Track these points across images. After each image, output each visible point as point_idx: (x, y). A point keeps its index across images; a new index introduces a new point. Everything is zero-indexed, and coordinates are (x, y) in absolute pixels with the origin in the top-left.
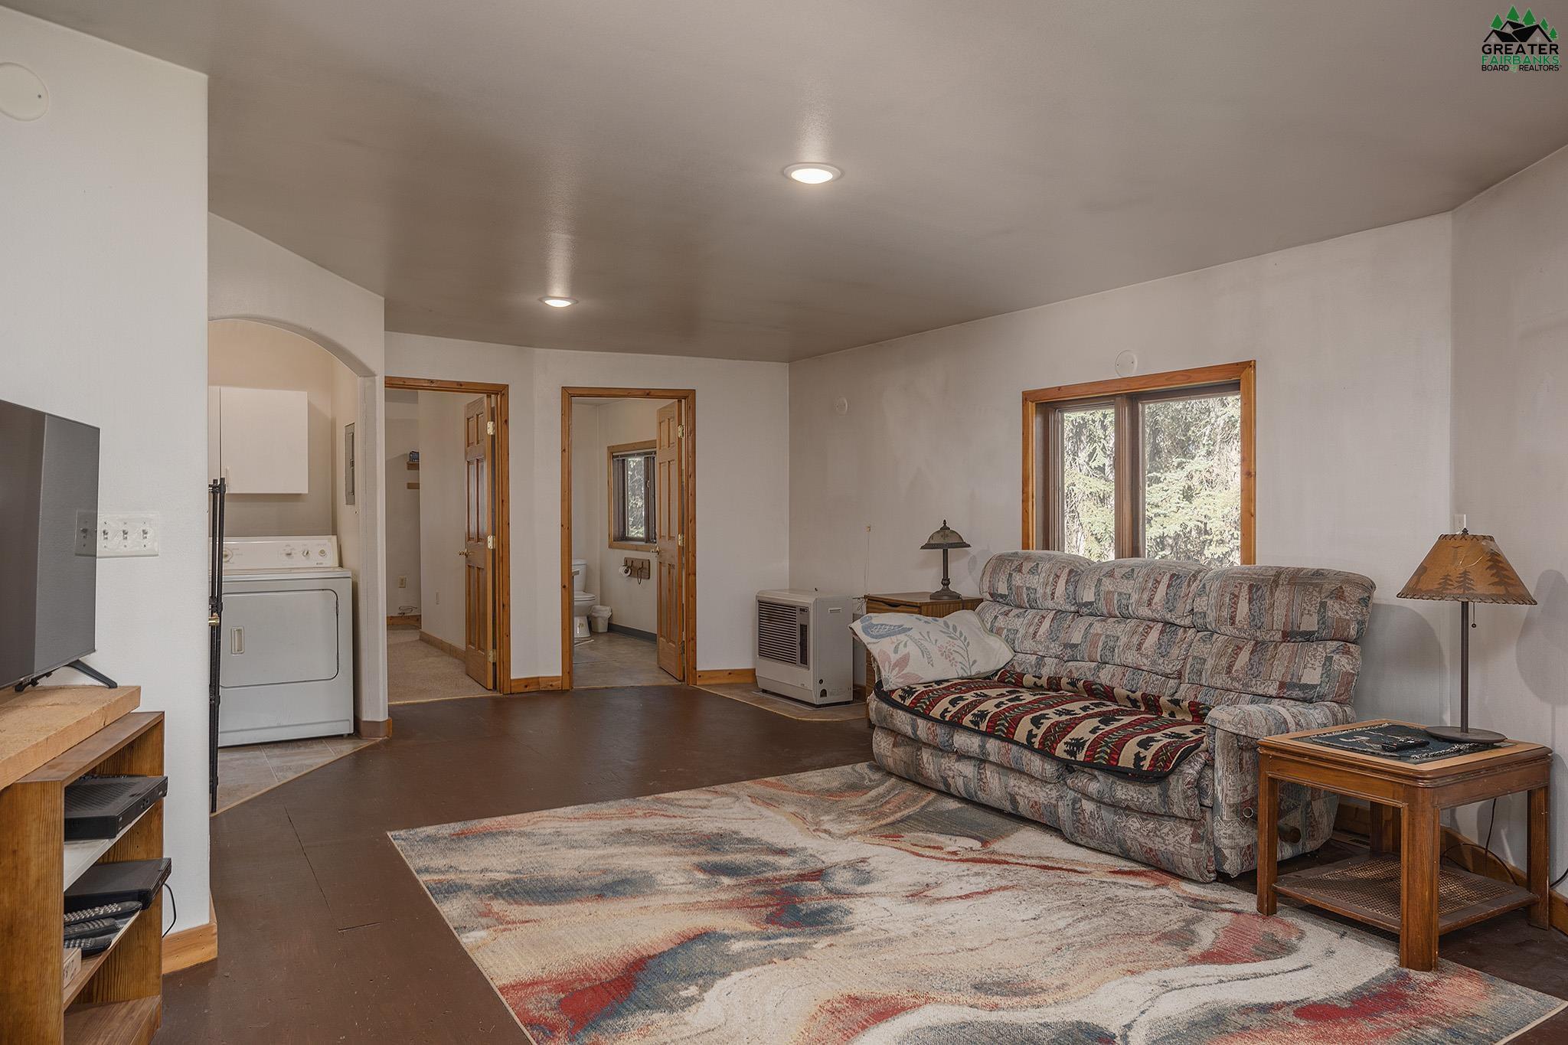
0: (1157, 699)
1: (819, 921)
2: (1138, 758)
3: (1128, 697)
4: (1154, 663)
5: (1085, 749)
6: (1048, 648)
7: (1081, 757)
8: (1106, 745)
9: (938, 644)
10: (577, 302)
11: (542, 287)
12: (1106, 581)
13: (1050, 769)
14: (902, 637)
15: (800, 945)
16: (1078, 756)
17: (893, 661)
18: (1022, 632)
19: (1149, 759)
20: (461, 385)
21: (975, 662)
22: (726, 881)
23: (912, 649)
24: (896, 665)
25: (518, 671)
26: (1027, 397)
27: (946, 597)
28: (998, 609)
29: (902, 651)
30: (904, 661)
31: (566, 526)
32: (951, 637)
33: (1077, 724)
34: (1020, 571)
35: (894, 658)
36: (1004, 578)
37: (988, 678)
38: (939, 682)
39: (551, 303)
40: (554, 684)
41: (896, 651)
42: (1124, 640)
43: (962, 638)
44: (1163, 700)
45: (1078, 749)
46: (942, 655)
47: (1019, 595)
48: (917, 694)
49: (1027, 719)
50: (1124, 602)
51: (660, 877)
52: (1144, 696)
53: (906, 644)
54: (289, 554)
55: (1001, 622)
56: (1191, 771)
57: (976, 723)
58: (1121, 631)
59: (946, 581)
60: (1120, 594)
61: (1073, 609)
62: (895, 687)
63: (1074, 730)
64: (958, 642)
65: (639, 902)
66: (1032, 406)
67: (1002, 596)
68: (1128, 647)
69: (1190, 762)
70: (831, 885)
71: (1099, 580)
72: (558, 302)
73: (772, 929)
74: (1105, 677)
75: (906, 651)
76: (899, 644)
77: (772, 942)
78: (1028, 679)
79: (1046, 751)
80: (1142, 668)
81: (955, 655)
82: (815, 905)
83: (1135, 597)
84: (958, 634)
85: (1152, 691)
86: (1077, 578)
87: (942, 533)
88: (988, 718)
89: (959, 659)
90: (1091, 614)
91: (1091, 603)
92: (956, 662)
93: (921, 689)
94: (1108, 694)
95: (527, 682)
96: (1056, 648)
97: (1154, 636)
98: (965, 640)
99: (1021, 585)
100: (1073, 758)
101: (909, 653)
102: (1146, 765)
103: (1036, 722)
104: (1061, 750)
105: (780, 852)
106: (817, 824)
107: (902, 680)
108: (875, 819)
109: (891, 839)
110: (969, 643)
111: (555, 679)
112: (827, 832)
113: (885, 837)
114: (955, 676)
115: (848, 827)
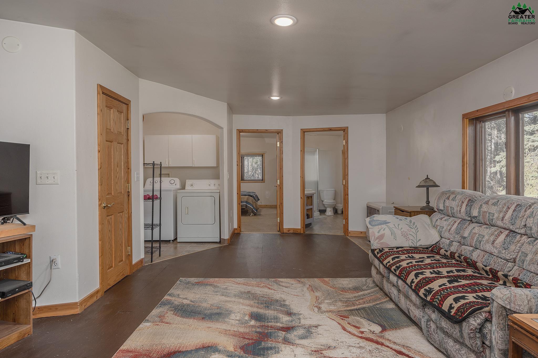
0: (497, 272)
1: (259, 354)
2: (451, 307)
3: (483, 268)
4: (500, 252)
5: (431, 295)
6: (454, 237)
7: (429, 299)
8: (440, 296)
9: (402, 230)
10: (282, 98)
11: (269, 92)
12: (484, 206)
13: (418, 301)
14: (384, 226)
16: (428, 297)
17: (376, 237)
18: (445, 228)
19: (455, 309)
20: (267, 130)
21: (420, 240)
22: (252, 323)
23: (387, 232)
24: (377, 238)
25: (286, 226)
26: (465, 116)
27: (427, 209)
28: (440, 216)
29: (382, 232)
30: (381, 237)
31: (302, 177)
32: (410, 228)
33: (435, 280)
34: (448, 199)
35: (377, 235)
36: (442, 201)
37: (427, 248)
38: (397, 248)
39: (273, 98)
40: (298, 231)
41: (378, 232)
42: (486, 237)
43: (416, 229)
44: (500, 274)
45: (428, 294)
46: (402, 235)
47: (448, 210)
48: (383, 252)
49: (414, 273)
50: (491, 217)
51: (232, 315)
52: (491, 269)
53: (384, 229)
54: (209, 185)
55: (438, 223)
56: (474, 323)
57: (395, 270)
58: (486, 232)
59: (428, 202)
60: (490, 213)
61: (469, 219)
62: (376, 248)
63: (433, 283)
64: (414, 230)
66: (467, 121)
67: (441, 210)
68: (487, 241)
69: (475, 317)
70: (288, 336)
71: (481, 205)
72: (275, 98)
73: (237, 352)
74: (476, 256)
75: (384, 232)
76: (381, 229)
78: (442, 252)
79: (416, 291)
80: (494, 254)
81: (409, 236)
82: (269, 344)
83: (496, 215)
84: (414, 226)
85: (496, 267)
86: (472, 204)
87: (425, 181)
88: (400, 269)
89: (411, 237)
90: (477, 222)
91: (476, 217)
92: (410, 239)
93: (387, 250)
94: (473, 265)
95: (289, 230)
96: (458, 238)
97: (502, 237)
98: (417, 229)
99: (448, 205)
100: (425, 298)
101: (384, 233)
102: (453, 311)
103: (417, 275)
104: (422, 292)
105: (289, 314)
106: (320, 303)
107: (380, 245)
108: (347, 306)
109: (342, 318)
110: (418, 231)
111: (298, 229)
112: (319, 308)
113: (341, 316)
114: (408, 246)
115: (331, 308)
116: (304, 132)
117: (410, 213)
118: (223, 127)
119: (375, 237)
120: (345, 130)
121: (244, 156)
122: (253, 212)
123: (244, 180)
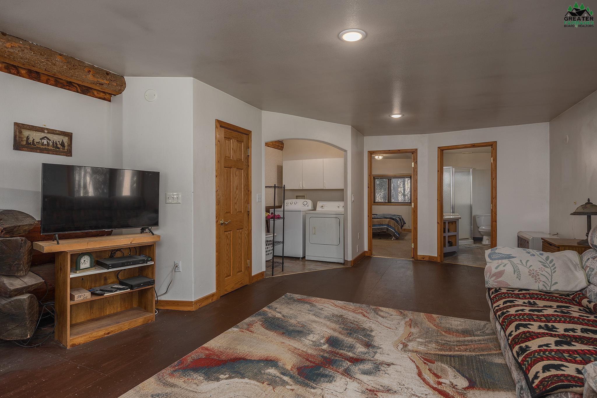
2: (536, 376)
8: (532, 358)
9: (531, 268)
10: (404, 115)
11: (390, 110)
14: (505, 261)
16: (520, 358)
17: (493, 273)
18: (595, 270)
19: (540, 379)
20: (399, 151)
21: (556, 283)
23: (509, 269)
24: (494, 275)
25: (421, 252)
28: (592, 254)
29: (501, 268)
30: (500, 274)
32: (544, 266)
35: (494, 271)
36: (596, 235)
37: (568, 295)
38: (521, 290)
39: (393, 116)
40: (434, 259)
41: (497, 268)
43: (553, 268)
45: (522, 353)
46: (530, 275)
48: (498, 292)
49: (517, 323)
51: (312, 335)
53: (505, 265)
55: (589, 263)
57: (499, 318)
59: (587, 235)
62: (491, 287)
63: (534, 341)
64: (548, 270)
67: (596, 247)
69: (558, 396)
72: (396, 116)
75: (504, 268)
76: (500, 265)
78: (585, 302)
81: (541, 276)
84: (551, 265)
87: (586, 205)
88: (505, 315)
89: (543, 279)
92: (541, 281)
93: (504, 291)
95: (424, 257)
98: (553, 269)
100: (517, 358)
101: (505, 270)
102: (536, 382)
103: (517, 327)
104: (516, 350)
105: (368, 345)
106: (410, 341)
107: (496, 284)
108: (440, 350)
109: (426, 362)
110: (555, 271)
111: (435, 257)
112: (405, 346)
113: (425, 359)
114: (537, 289)
115: (420, 348)
116: (442, 150)
117: (558, 247)
118: (347, 150)
119: (490, 273)
120: (493, 145)
121: (391, 178)
122: (395, 236)
123: (391, 203)
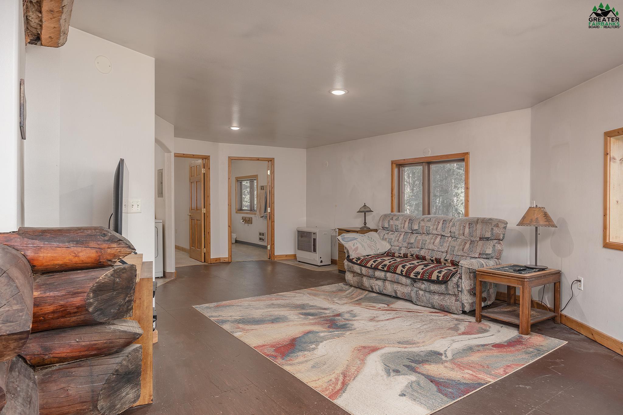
0: (440, 259)
1: (344, 327)
2: (438, 277)
3: (430, 259)
4: (438, 248)
5: (420, 275)
6: (403, 244)
7: (419, 277)
8: (427, 273)
9: (367, 243)
10: (242, 128)
12: (422, 222)
13: (408, 281)
14: (355, 241)
15: (341, 334)
18: (394, 239)
19: (441, 277)
20: (194, 156)
21: (379, 249)
22: (311, 317)
23: (359, 245)
24: (354, 250)
25: (213, 255)
26: (393, 162)
27: (365, 229)
28: (385, 232)
29: (356, 246)
30: (357, 249)
32: (371, 241)
33: (417, 267)
34: (392, 220)
35: (353, 248)
36: (387, 222)
37: (383, 254)
38: (368, 256)
39: (233, 128)
40: (225, 260)
41: (354, 246)
42: (428, 241)
43: (374, 242)
44: (442, 260)
45: (418, 275)
46: (368, 247)
47: (392, 227)
48: (361, 259)
49: (400, 266)
50: (428, 229)
51: (289, 317)
52: (436, 259)
53: (357, 243)
55: (386, 236)
56: (455, 280)
57: (383, 268)
58: (427, 238)
59: (365, 223)
60: (427, 226)
61: (411, 231)
62: (354, 258)
63: (416, 269)
65: (286, 324)
66: (394, 165)
67: (386, 228)
68: (430, 243)
69: (454, 277)
70: (344, 318)
71: (420, 222)
72: (235, 128)
73: (331, 330)
74: (422, 253)
75: (357, 246)
76: (354, 243)
77: (332, 333)
78: (396, 255)
79: (407, 276)
80: (435, 250)
81: (372, 247)
82: (341, 323)
83: (432, 227)
85: (438, 257)
86: (412, 222)
87: (364, 207)
88: (387, 266)
89: (373, 248)
90: (417, 233)
91: (417, 230)
93: (363, 258)
94: (424, 258)
95: (216, 259)
96: (405, 244)
97: (438, 239)
99: (393, 224)
100: (416, 278)
101: (358, 246)
102: (440, 279)
104: (412, 275)
107: (356, 255)
108: (351, 299)
110: (376, 243)
111: (226, 258)
112: (337, 303)
113: (357, 304)
114: (373, 254)
115: (343, 302)
116: (232, 160)
117: (357, 232)
119: (352, 249)
120: (271, 161)
